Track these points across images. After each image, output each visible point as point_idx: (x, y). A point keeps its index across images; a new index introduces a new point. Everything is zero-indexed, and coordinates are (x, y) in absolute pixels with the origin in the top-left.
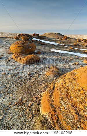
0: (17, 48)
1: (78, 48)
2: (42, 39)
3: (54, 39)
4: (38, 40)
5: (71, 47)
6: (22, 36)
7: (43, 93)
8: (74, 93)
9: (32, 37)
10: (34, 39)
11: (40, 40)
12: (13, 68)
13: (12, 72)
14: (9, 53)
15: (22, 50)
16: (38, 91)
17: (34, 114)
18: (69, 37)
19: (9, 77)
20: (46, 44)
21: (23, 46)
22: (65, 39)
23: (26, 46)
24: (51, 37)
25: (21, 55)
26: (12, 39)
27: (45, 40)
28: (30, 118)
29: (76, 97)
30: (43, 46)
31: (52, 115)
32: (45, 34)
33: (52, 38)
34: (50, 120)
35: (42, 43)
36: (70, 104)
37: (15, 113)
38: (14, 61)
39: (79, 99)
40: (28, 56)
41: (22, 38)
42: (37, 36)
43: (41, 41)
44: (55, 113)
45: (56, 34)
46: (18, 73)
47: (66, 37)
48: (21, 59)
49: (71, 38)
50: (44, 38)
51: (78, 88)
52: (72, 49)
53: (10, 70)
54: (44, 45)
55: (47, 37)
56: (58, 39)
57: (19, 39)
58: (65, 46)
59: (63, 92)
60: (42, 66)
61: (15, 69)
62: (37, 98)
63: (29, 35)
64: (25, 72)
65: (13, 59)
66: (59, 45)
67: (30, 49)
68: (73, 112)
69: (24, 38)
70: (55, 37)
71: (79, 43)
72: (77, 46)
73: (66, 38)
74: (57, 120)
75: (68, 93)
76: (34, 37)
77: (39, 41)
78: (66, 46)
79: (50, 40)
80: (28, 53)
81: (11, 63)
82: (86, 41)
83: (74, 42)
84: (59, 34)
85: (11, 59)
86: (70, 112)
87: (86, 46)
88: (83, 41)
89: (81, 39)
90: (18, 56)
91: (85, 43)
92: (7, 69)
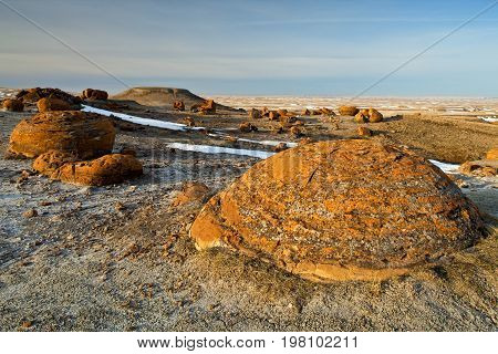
1: (254, 138)
2: (121, 112)
3: (167, 108)
4: (108, 113)
5: (232, 138)
6: (33, 98)
9: (77, 102)
11: (115, 114)
13: (56, 209)
14: (10, 158)
17: (184, 255)
19: (55, 220)
20: (141, 129)
21: (70, 130)
22: (209, 109)
24: (155, 103)
25: (70, 159)
27: (134, 115)
28: (178, 261)
29: (270, 196)
31: (229, 237)
32: (131, 91)
33: (158, 108)
34: (226, 245)
35: (125, 125)
36: (262, 208)
38: (46, 180)
39: (275, 196)
40: (102, 159)
42: (99, 97)
43: (118, 119)
44: (235, 233)
45: (171, 91)
46: (81, 209)
47: (210, 104)
48: (74, 168)
49: (227, 108)
50: (127, 108)
52: (236, 141)
53: (47, 205)
54: (131, 130)
55: (141, 102)
56: (183, 109)
57: (26, 108)
58: (209, 132)
59: (244, 198)
62: (177, 237)
64: (104, 205)
65: (38, 173)
66: (188, 131)
68: (268, 217)
70: (172, 105)
71: (255, 123)
72: (250, 131)
73: (209, 106)
74: (241, 241)
75: (254, 197)
76: (86, 103)
77: (112, 116)
78: (213, 132)
79: (151, 114)
80: (91, 154)
81: (38, 187)
82: (276, 116)
83: (239, 121)
84: (185, 92)
85: (32, 174)
86: (264, 219)
87: (279, 133)
88: (267, 115)
89: (262, 109)
90: (58, 160)
91: (275, 122)
92: (34, 204)
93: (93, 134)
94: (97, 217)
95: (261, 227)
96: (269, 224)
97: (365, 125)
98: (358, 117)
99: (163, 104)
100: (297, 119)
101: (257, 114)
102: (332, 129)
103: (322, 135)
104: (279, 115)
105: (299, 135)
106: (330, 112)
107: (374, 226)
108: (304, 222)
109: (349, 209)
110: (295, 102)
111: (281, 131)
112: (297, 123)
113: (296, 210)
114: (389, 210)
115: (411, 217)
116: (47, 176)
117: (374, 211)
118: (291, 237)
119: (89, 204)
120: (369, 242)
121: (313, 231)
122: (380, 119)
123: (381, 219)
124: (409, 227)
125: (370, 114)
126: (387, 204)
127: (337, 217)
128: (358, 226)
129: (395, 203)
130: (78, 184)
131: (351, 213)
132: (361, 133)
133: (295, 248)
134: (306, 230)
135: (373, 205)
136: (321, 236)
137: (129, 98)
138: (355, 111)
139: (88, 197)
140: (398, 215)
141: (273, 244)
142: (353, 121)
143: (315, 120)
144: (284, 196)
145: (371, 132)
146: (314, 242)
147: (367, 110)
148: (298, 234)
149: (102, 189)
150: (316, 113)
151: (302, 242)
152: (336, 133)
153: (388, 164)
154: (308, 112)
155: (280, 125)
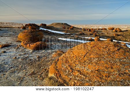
0: (25, 37)
2: (49, 29)
3: (61, 28)
4: (45, 30)
5: (77, 36)
6: (29, 26)
7: (50, 66)
8: (70, 59)
9: (39, 27)
10: (41, 29)
12: (23, 54)
13: (22, 56)
14: (17, 42)
15: (31, 38)
16: (46, 66)
17: (44, 77)
18: (76, 26)
19: (20, 60)
20: (53, 33)
21: (31, 35)
22: (72, 29)
23: (34, 34)
24: (58, 27)
25: (29, 43)
26: (19, 29)
27: (52, 30)
28: (41, 80)
29: (71, 61)
30: (50, 35)
31: (57, 74)
32: (52, 24)
34: (55, 77)
35: (49, 33)
36: (68, 65)
37: (30, 79)
38: (23, 48)
39: (73, 61)
40: (37, 43)
41: (29, 28)
42: (44, 26)
43: (48, 31)
44: (59, 72)
45: (62, 24)
46: (28, 57)
48: (30, 45)
49: (77, 28)
50: (51, 28)
51: (73, 55)
52: (78, 37)
53: (20, 55)
55: (55, 27)
56: (65, 29)
57: (26, 29)
58: (71, 35)
59: (64, 60)
60: (50, 51)
61: (25, 54)
62: (46, 70)
63: (36, 25)
64: (34, 56)
65: (22, 46)
66: (66, 34)
67: (38, 37)
68: (69, 68)
69: (31, 27)
71: (84, 32)
72: (82, 34)
73: (72, 28)
74: (60, 76)
75: (67, 60)
76: (41, 27)
78: (72, 35)
79: (57, 30)
80: (37, 41)
81: (21, 50)
82: (90, 30)
83: (80, 32)
84: (66, 24)
85: (20, 46)
86: (67, 69)
87: (90, 35)
88: (87, 30)
89: (86, 28)
90: (26, 43)
91: (89, 32)
92: (17, 55)
93: (37, 36)
94: (31, 60)
95: (66, 72)
96: (69, 71)
97: (116, 33)
98: (114, 31)
99: (60, 27)
100: (96, 31)
101: (85, 30)
102: (106, 34)
103: (103, 36)
104: (91, 30)
105: (96, 36)
106: (105, 29)
107: (106, 76)
108: (80, 72)
109: (97, 69)
110: (96, 26)
111: (91, 34)
112: (96, 32)
113: (78, 67)
114: (112, 70)
115: (122, 74)
116: (23, 47)
117: (107, 71)
118: (75, 77)
119: (31, 55)
120: (103, 83)
121: (83, 76)
122: (121, 31)
123: (109, 74)
124: (121, 78)
125: (118, 30)
126: (112, 68)
127: (92, 72)
128: (100, 76)
129: (115, 68)
130: (30, 49)
131: (97, 71)
132: (115, 35)
133: (76, 81)
134: (80, 75)
135: (106, 68)
136: (85, 78)
137: (52, 26)
138: (113, 29)
139: (31, 53)
140: (116, 72)
141: (69, 79)
142: (112, 32)
143: (101, 31)
144: (75, 62)
145: (118, 35)
146: (82, 80)
147: (117, 29)
148: (77, 77)
149: (36, 51)
150: (101, 30)
151: (78, 80)
152: (107, 35)
153: (114, 52)
154: (99, 29)
155: (91, 33)
